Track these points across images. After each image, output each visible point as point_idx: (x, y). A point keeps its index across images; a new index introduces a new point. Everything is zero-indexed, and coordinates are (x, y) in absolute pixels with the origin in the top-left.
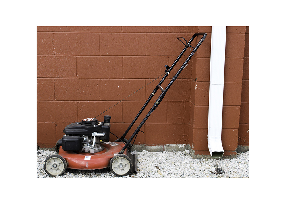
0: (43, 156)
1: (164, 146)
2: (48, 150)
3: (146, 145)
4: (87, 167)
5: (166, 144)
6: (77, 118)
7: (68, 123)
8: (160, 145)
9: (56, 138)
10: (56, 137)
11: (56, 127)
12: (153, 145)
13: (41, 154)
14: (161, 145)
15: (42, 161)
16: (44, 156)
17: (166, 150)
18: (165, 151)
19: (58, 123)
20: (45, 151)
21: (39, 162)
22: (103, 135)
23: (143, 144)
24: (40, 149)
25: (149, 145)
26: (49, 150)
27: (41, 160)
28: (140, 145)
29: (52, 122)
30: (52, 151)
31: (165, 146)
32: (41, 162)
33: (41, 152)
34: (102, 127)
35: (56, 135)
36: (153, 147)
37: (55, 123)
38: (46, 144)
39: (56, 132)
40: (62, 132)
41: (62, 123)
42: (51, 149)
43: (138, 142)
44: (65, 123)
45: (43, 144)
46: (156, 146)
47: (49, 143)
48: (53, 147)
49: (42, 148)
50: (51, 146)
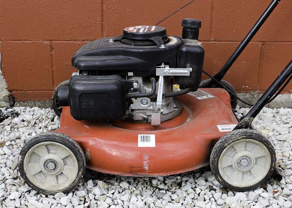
0: (23, 121)
2: (35, 106)
4: (147, 168)
6: (102, 30)
7: (80, 42)
8: (291, 93)
9: (53, 79)
10: (53, 75)
11: (53, 53)
13: (20, 118)
15: (19, 138)
16: (26, 123)
19: (56, 42)
20: (28, 109)
21: (13, 143)
22: (187, 71)
23: (254, 90)
24: (18, 105)
26: (39, 107)
27: (18, 134)
28: (247, 92)
29: (43, 40)
30: (46, 108)
32: (18, 141)
33: (19, 112)
34: (184, 49)
35: (53, 71)
37: (50, 43)
38: (31, 91)
39: (52, 65)
40: (68, 65)
41: (66, 43)
42: (42, 104)
43: (244, 87)
44: (74, 43)
45: (23, 91)
46: (284, 94)
47: (36, 89)
48: (46, 99)
49: (22, 101)
50: (43, 96)
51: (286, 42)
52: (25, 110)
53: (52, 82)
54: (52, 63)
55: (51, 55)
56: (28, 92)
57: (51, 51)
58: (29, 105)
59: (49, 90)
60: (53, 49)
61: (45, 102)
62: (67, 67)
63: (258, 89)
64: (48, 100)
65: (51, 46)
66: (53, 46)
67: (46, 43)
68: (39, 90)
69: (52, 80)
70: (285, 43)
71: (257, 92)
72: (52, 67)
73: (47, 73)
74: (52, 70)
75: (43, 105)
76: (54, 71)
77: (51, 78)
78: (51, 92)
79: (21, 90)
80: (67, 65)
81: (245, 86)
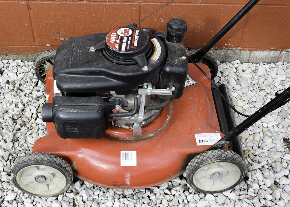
0: (8, 82)
1: (281, 53)
3: (241, 50)
4: (129, 183)
5: (286, 48)
7: (59, 3)
8: (273, 50)
10: (33, 33)
11: (30, 12)
12: (258, 51)
14: (276, 50)
16: (11, 86)
17: (283, 59)
18: (280, 61)
19: (33, 2)
23: (236, 47)
24: (1, 58)
25: (248, 50)
26: (22, 60)
28: (228, 49)
31: (284, 52)
32: (6, 116)
33: (3, 69)
36: (258, 54)
37: (27, 3)
38: (11, 46)
39: (31, 23)
40: (48, 24)
41: (44, 3)
42: (24, 57)
43: (226, 44)
44: (52, 4)
45: (4, 46)
46: (265, 51)
47: (17, 45)
48: (28, 53)
49: (4, 55)
50: (25, 51)
51: (276, 5)
52: (7, 65)
53: (33, 38)
54: (31, 21)
55: (29, 14)
56: (9, 47)
57: (28, 11)
58: (12, 58)
59: (30, 45)
60: (31, 8)
61: (27, 55)
62: (47, 25)
63: (240, 47)
64: (30, 54)
65: (28, 6)
66: (30, 6)
67: (22, 3)
68: (20, 45)
69: (32, 36)
70: (274, 6)
71: (238, 49)
72: (31, 25)
73: (26, 31)
74: (32, 28)
75: (26, 58)
76: (33, 28)
77: (32, 35)
78: (33, 47)
79: (2, 45)
80: (46, 24)
81: (228, 44)
